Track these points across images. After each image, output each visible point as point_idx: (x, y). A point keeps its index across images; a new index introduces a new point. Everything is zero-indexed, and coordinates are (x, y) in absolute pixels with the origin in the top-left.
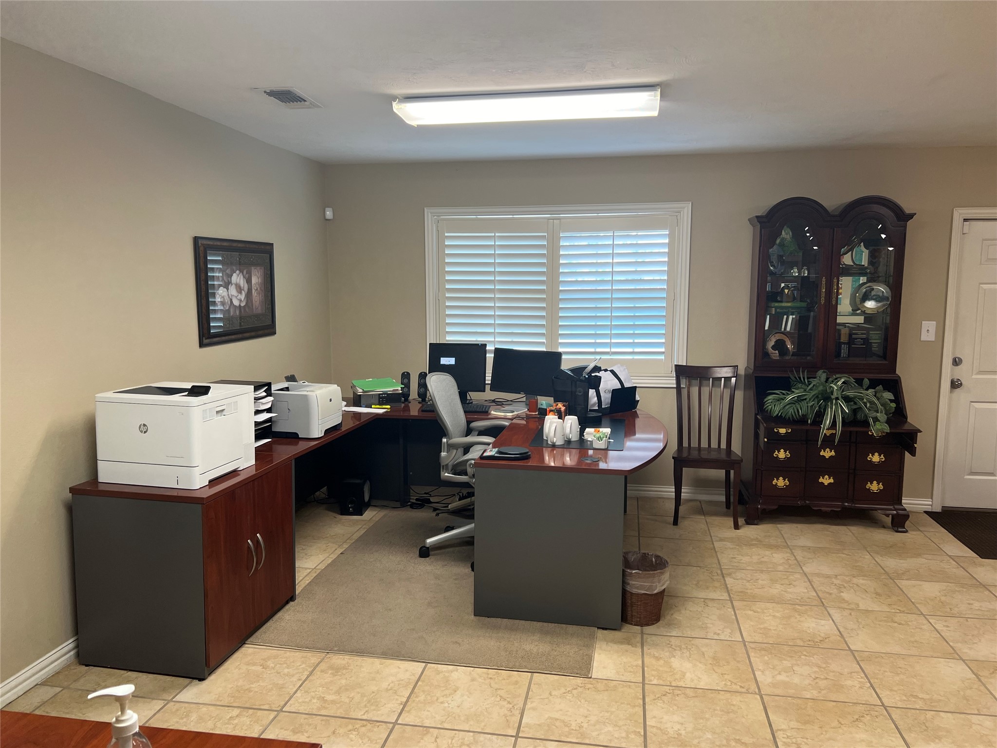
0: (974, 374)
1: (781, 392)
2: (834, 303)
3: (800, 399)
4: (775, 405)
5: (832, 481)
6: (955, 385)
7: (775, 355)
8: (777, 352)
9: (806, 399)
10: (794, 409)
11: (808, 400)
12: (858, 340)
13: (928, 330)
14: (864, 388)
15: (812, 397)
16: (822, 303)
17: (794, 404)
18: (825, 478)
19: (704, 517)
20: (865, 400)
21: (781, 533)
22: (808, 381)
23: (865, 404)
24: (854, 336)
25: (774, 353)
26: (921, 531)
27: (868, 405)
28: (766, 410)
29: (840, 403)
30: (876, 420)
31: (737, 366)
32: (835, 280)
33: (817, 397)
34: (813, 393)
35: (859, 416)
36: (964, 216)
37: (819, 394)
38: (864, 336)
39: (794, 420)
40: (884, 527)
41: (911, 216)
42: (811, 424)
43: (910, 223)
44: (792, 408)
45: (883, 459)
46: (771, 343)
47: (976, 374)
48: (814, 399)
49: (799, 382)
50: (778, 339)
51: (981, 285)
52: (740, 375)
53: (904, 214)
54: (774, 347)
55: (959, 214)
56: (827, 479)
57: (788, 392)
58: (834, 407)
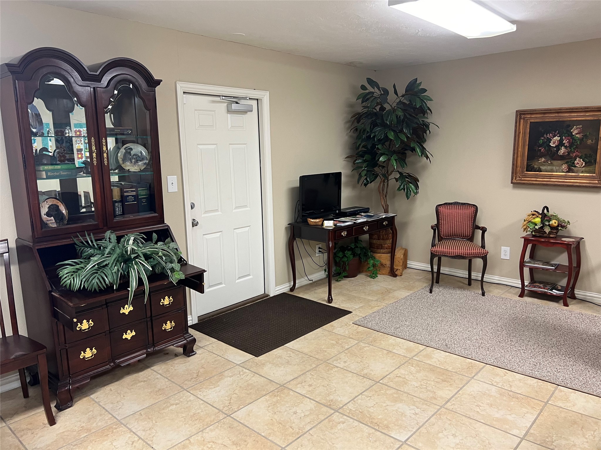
0: (202, 213)
1: (75, 262)
2: (106, 164)
3: (101, 267)
4: (73, 278)
5: (134, 333)
6: (195, 224)
7: (52, 222)
8: (52, 218)
9: (106, 265)
10: (98, 278)
11: (110, 266)
12: (130, 197)
13: (172, 183)
14: (154, 242)
15: (113, 263)
16: (95, 164)
17: (97, 273)
18: (127, 334)
19: (4, 424)
20: (160, 254)
21: (100, 405)
22: (97, 245)
23: (161, 257)
24: (126, 194)
25: (50, 220)
26: (202, 347)
27: (164, 258)
28: (64, 285)
29: (140, 263)
30: (173, 270)
31: (7, 240)
32: (104, 141)
33: (118, 261)
34: (113, 258)
35: (158, 270)
36: (183, 89)
37: (119, 257)
38: (134, 193)
39: (100, 290)
40: (176, 355)
41: (158, 82)
42: (118, 290)
43: (157, 89)
44: (96, 277)
45: (171, 300)
46: (44, 210)
47: (204, 213)
48: (116, 264)
49: (86, 247)
50: (50, 204)
51: (198, 146)
52: (12, 249)
53: (153, 80)
54: (48, 214)
55: (181, 87)
56: (130, 333)
57: (81, 260)
58: (135, 266)
